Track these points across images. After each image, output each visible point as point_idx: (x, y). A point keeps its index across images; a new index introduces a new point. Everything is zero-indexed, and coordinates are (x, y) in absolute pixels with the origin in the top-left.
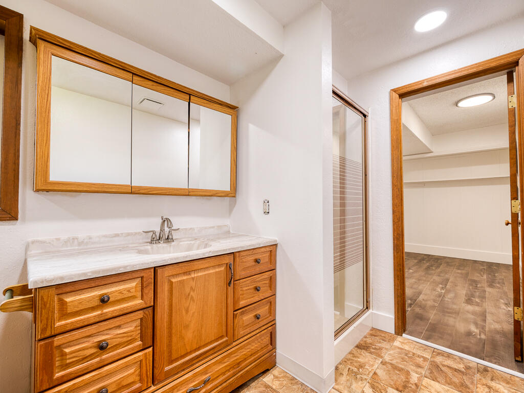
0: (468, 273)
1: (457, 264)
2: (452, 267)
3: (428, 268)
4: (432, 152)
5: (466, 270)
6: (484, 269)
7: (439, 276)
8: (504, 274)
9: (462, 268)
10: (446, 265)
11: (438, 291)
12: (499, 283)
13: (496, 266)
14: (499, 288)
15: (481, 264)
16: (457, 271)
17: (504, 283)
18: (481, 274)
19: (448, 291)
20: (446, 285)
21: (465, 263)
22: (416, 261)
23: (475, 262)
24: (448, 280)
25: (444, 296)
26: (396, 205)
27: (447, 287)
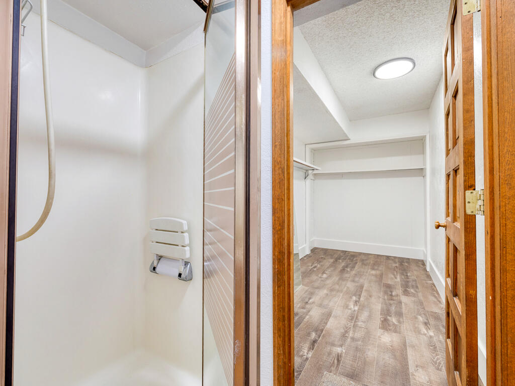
0: (382, 274)
1: (372, 262)
2: (367, 267)
3: (343, 270)
4: (349, 139)
5: (380, 270)
6: (396, 267)
7: (353, 281)
8: (415, 273)
9: (376, 268)
10: (360, 264)
11: (350, 309)
12: (413, 287)
13: (407, 262)
14: (414, 296)
15: (393, 260)
16: (371, 272)
17: (417, 287)
18: (394, 275)
19: (362, 308)
20: (360, 295)
21: (379, 260)
22: (332, 260)
23: (388, 257)
24: (362, 287)
25: (357, 318)
26: (278, 199)
27: (361, 299)
